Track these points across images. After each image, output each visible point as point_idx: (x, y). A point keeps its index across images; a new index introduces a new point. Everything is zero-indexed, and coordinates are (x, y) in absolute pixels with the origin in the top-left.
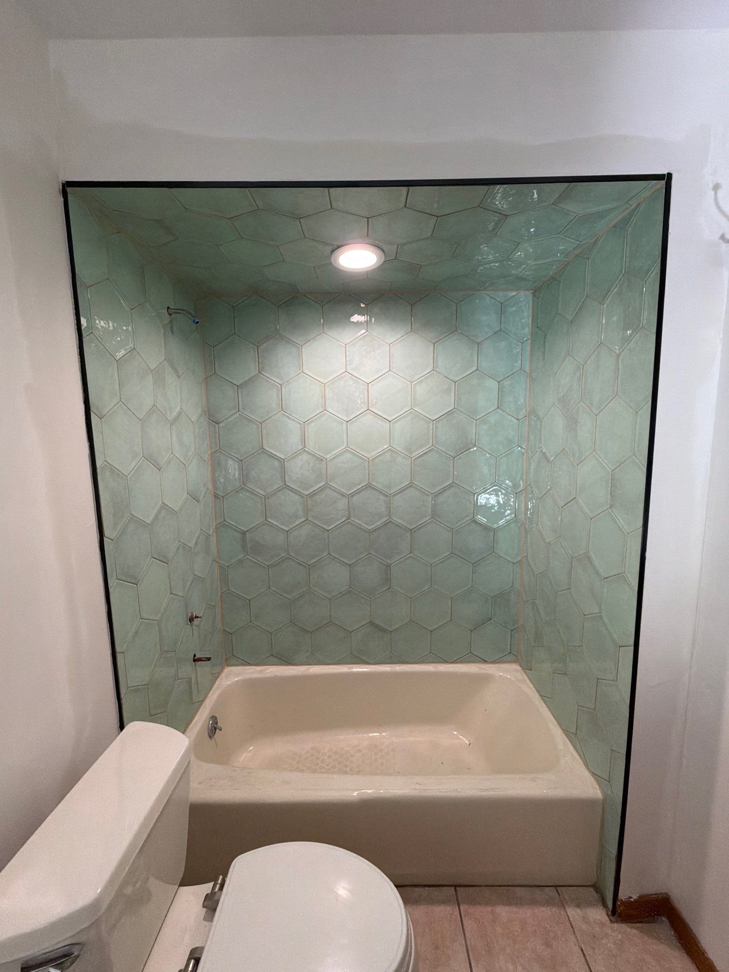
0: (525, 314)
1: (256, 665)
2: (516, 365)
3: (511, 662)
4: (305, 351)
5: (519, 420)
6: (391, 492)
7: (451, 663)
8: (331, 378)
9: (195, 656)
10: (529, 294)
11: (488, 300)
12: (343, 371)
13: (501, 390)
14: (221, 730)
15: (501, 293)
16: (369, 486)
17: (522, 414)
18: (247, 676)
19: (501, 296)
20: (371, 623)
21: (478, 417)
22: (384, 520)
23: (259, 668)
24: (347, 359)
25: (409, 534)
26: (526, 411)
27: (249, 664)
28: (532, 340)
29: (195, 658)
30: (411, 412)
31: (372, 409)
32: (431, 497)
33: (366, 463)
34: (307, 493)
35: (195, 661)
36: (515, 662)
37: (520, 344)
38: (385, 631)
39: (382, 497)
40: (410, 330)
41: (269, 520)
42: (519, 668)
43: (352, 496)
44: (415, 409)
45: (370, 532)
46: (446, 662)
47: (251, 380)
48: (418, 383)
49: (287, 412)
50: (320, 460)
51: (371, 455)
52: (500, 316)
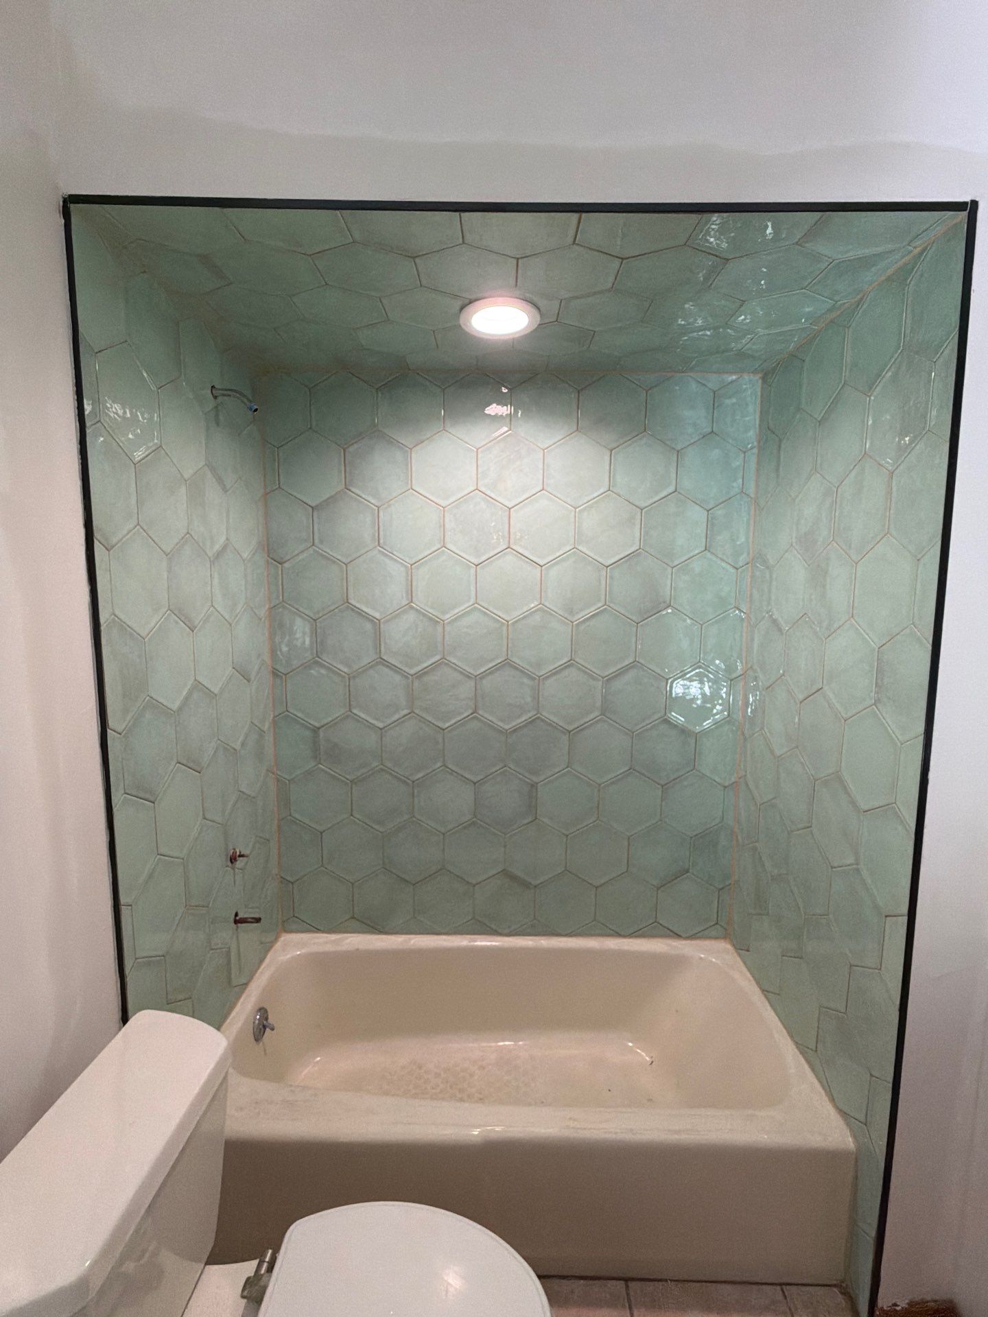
0: (751, 408)
1: (330, 931)
2: (735, 484)
3: (716, 938)
4: (418, 456)
5: (737, 569)
6: (540, 674)
7: (624, 936)
8: (454, 499)
9: (236, 915)
10: (757, 378)
11: (693, 386)
12: (473, 489)
13: (711, 523)
14: (273, 1029)
15: (714, 377)
16: (508, 664)
17: (743, 559)
18: (315, 949)
19: (713, 381)
20: (505, 873)
21: (676, 563)
22: (530, 715)
23: (333, 937)
24: (479, 470)
25: (566, 738)
26: (748, 554)
27: (318, 930)
28: (760, 449)
29: (237, 918)
30: (574, 553)
31: (514, 547)
32: (600, 683)
33: (505, 628)
34: (412, 672)
35: (236, 922)
36: (725, 938)
37: (742, 453)
38: (525, 885)
39: (526, 681)
40: (575, 428)
41: (355, 711)
42: (729, 947)
43: (481, 678)
44: (580, 548)
45: (506, 733)
46: (619, 935)
47: (332, 500)
48: (585, 509)
49: (386, 548)
50: (434, 622)
51: (512, 616)
52: (711, 410)
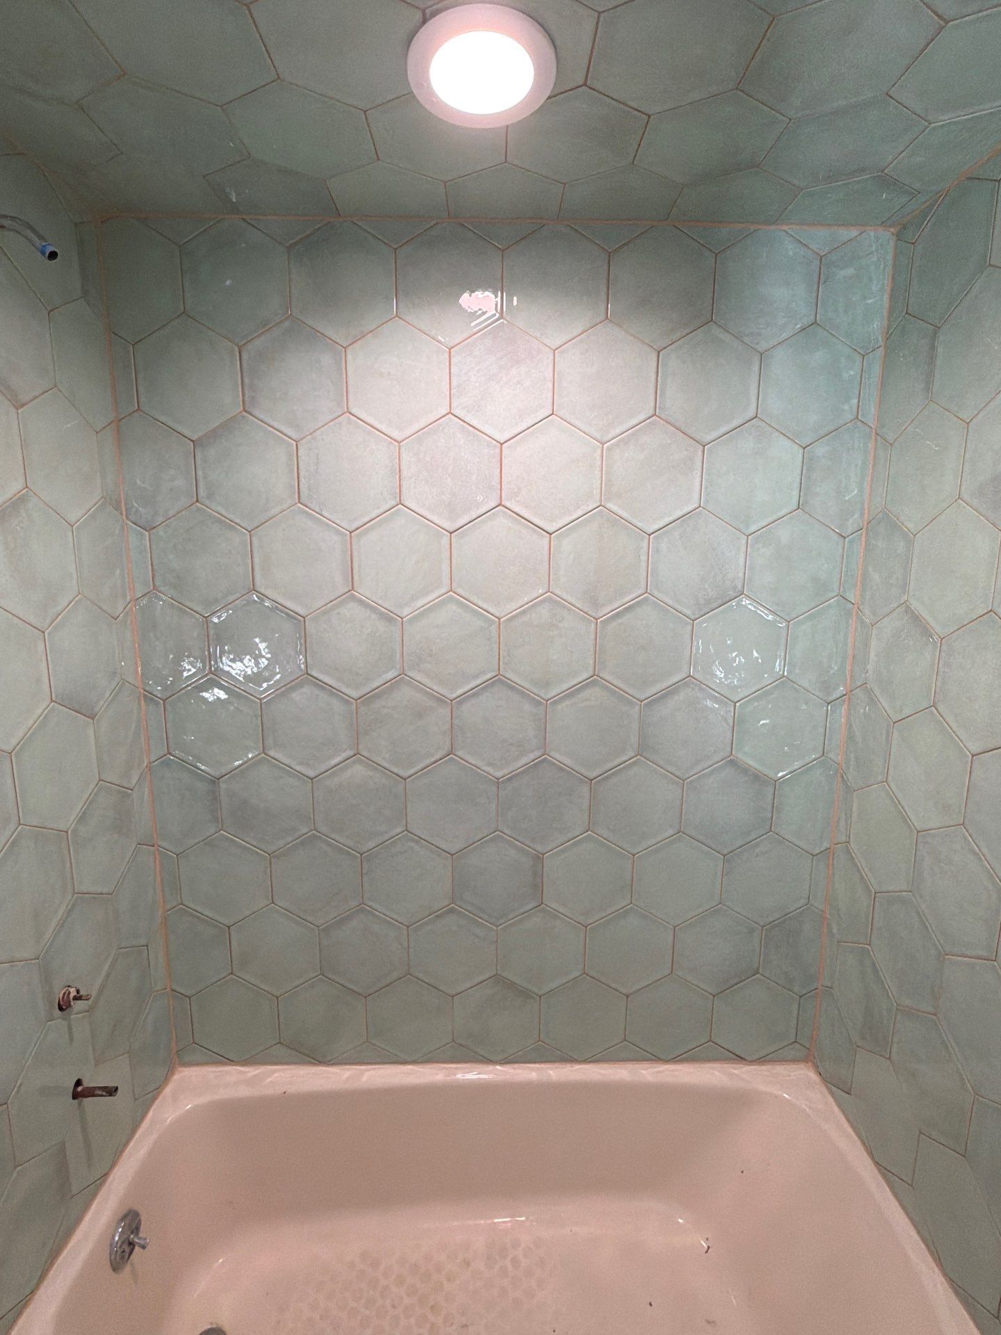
0: (875, 287)
1: (245, 1063)
2: (846, 407)
3: (794, 1060)
4: (356, 360)
5: (844, 538)
6: (547, 697)
7: (667, 1061)
8: (416, 427)
9: (79, 1083)
10: (886, 237)
11: (790, 248)
12: (444, 412)
13: (808, 465)
15: (822, 233)
16: (498, 681)
17: (851, 525)
18: (223, 1094)
19: (819, 238)
20: (497, 979)
21: (753, 528)
22: (532, 756)
23: (251, 1071)
24: (454, 383)
25: (585, 790)
26: (862, 515)
27: (231, 1062)
28: (886, 347)
29: (80, 1089)
30: (600, 512)
31: (508, 504)
32: (637, 708)
33: (494, 628)
34: (355, 694)
36: (805, 1060)
37: (858, 358)
38: (525, 994)
39: (527, 707)
40: (603, 317)
41: (272, 753)
43: (460, 703)
44: (609, 505)
45: (498, 782)
46: (657, 1059)
47: (228, 427)
48: (617, 444)
49: (309, 505)
50: (388, 618)
51: (506, 609)
52: (815, 288)
